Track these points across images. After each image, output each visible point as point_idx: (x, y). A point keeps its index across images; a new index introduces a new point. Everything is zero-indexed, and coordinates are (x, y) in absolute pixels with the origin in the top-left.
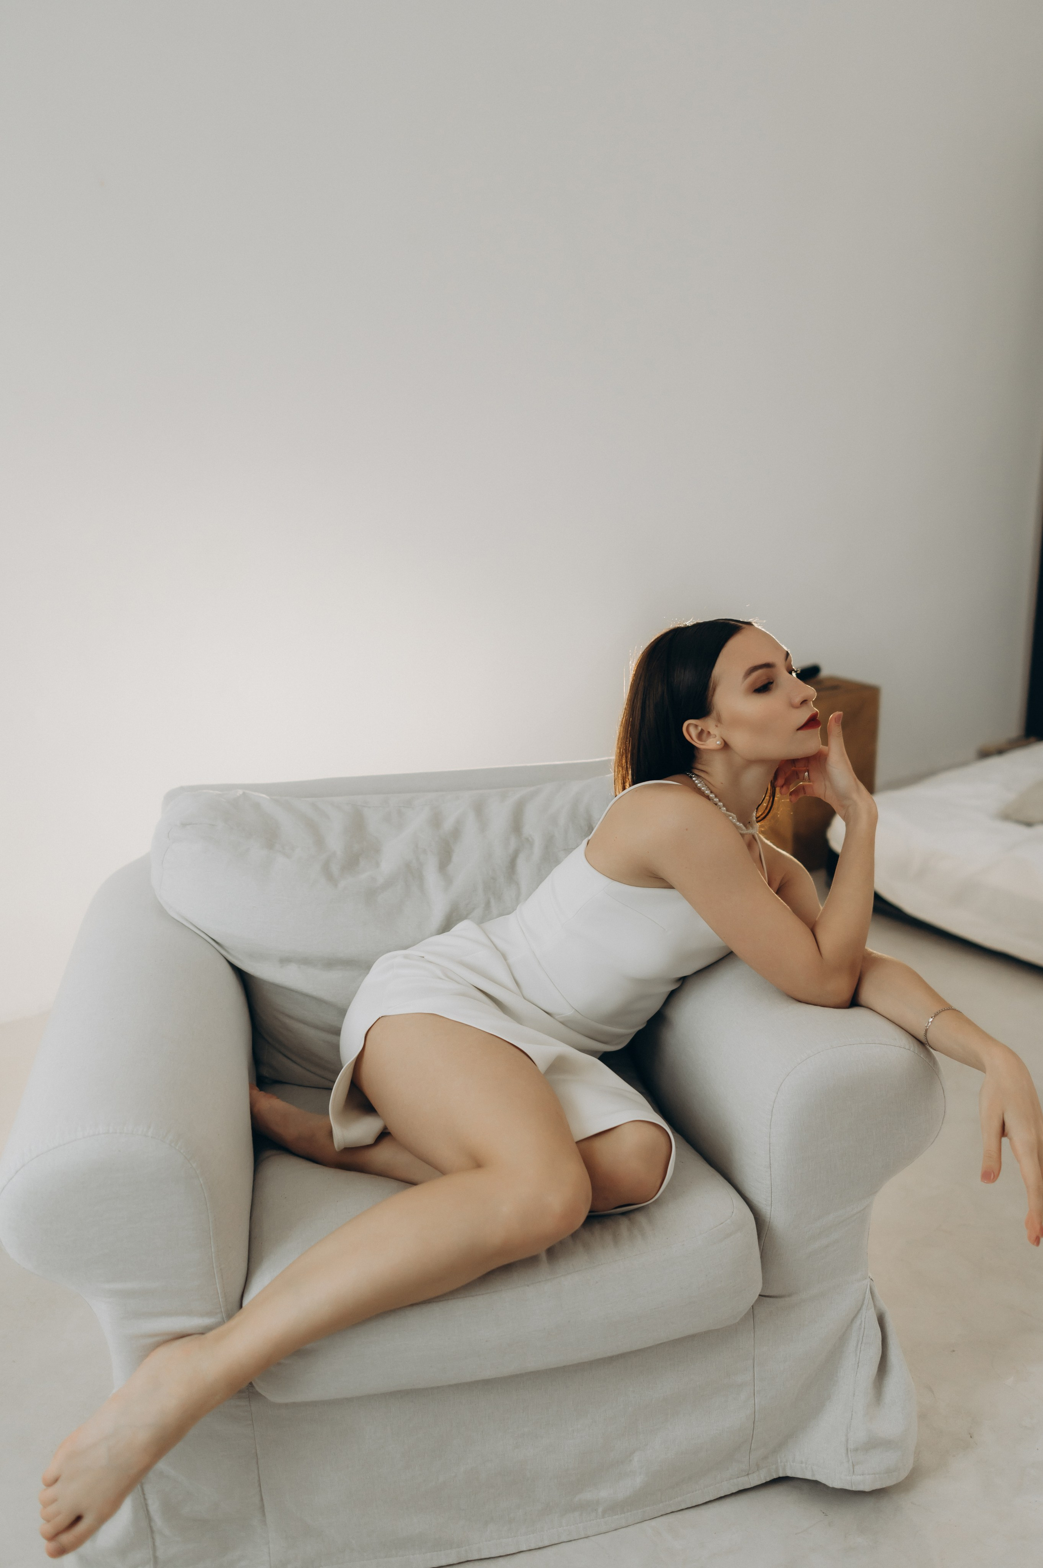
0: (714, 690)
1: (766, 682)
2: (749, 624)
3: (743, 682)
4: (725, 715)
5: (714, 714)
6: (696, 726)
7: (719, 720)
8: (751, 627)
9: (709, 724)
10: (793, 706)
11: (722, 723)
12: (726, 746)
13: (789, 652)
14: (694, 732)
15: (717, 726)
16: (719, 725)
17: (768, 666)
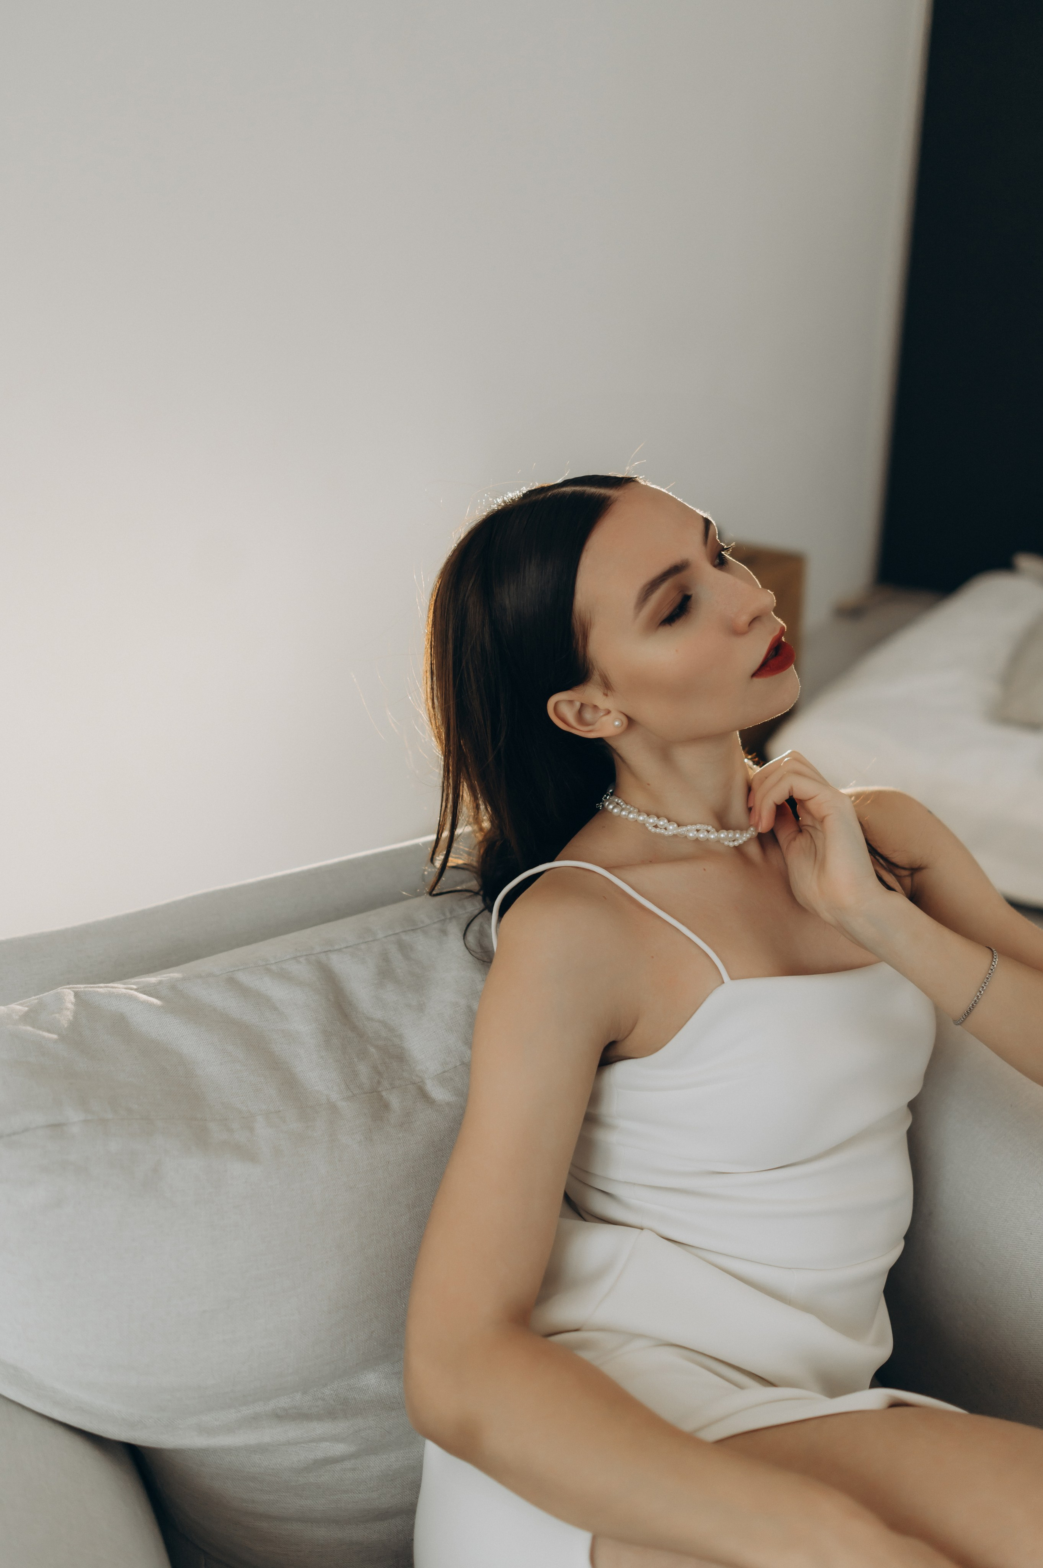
0: (585, 637)
1: (678, 599)
2: (628, 481)
3: (637, 614)
4: (614, 677)
5: (596, 677)
6: (571, 702)
7: (607, 686)
8: (632, 484)
9: (591, 693)
10: (736, 632)
11: (614, 691)
12: (631, 722)
13: (710, 519)
14: (569, 713)
15: (606, 695)
16: (609, 693)
17: (677, 569)
